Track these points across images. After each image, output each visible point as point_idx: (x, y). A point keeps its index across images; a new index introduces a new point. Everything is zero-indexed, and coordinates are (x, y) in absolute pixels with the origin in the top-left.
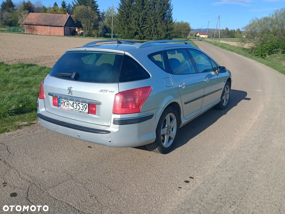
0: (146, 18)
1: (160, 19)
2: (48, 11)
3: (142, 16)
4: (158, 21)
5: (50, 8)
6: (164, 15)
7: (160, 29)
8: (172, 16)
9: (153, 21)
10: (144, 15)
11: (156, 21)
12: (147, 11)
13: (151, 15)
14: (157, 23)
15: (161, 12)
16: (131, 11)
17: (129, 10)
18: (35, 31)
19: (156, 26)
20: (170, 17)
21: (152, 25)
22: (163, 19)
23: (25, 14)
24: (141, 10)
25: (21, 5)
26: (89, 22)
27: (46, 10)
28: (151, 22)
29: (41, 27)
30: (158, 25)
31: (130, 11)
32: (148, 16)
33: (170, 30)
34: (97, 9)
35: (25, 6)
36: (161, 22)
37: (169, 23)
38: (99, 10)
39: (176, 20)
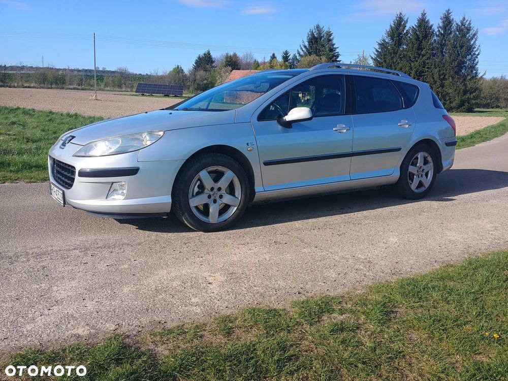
0: (423, 72)
1: (452, 72)
2: (261, 67)
3: (415, 68)
4: (446, 77)
5: (265, 63)
6: (461, 65)
7: (450, 91)
8: (477, 66)
9: (436, 76)
10: (420, 66)
11: (442, 76)
12: (427, 60)
13: (433, 67)
14: (444, 79)
15: (454, 61)
16: (396, 61)
17: (392, 58)
19: (442, 86)
20: (473, 67)
21: (435, 83)
22: (457, 73)
23: (227, 71)
24: (415, 57)
25: (222, 60)
27: (258, 65)
28: (433, 78)
30: (447, 82)
31: (395, 61)
32: (428, 68)
33: (471, 93)
34: (336, 61)
35: (227, 61)
36: (453, 78)
37: (470, 80)
38: (339, 61)
39: (485, 74)
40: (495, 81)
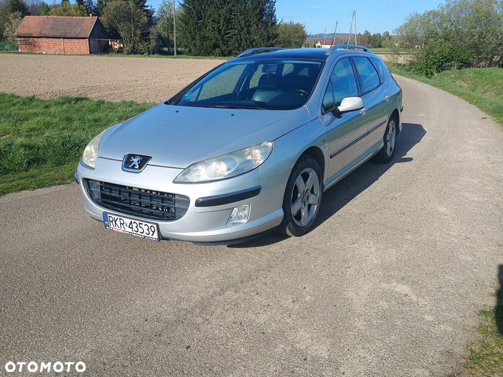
0: (230, 19)
1: (255, 20)
2: (52, 10)
3: (223, 15)
4: (251, 24)
5: (55, 6)
6: (262, 12)
7: (256, 37)
8: (275, 13)
9: (243, 22)
10: (227, 13)
11: (248, 24)
12: (233, 7)
13: (239, 14)
14: (250, 26)
15: (256, 8)
16: (205, 7)
17: (200, 5)
18: (36, 48)
19: (249, 32)
20: (272, 15)
21: (243, 30)
22: (259, 20)
23: (16, 17)
24: (222, 4)
26: (133, 29)
27: (49, 9)
28: (240, 25)
29: (48, 41)
30: (252, 29)
31: (203, 8)
32: (234, 15)
33: (274, 39)
34: (145, 6)
36: (257, 25)
37: (271, 26)
38: (147, 6)
39: (282, 20)
40: (285, 26)
